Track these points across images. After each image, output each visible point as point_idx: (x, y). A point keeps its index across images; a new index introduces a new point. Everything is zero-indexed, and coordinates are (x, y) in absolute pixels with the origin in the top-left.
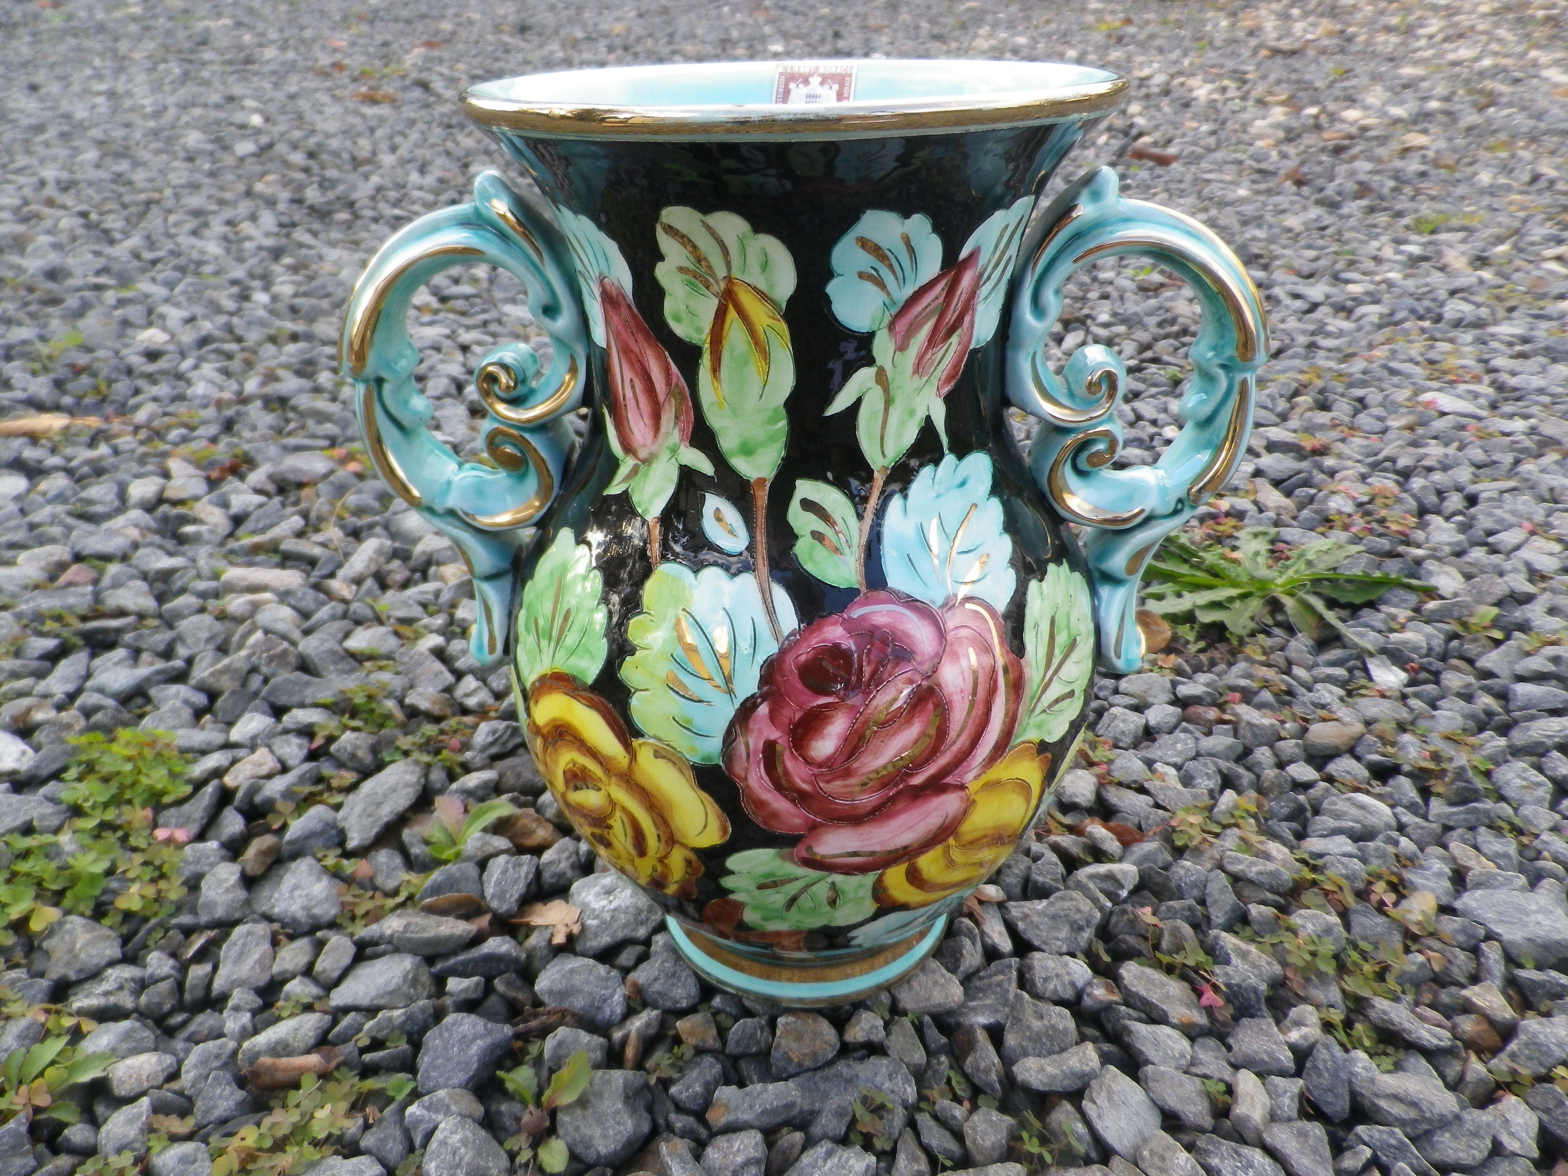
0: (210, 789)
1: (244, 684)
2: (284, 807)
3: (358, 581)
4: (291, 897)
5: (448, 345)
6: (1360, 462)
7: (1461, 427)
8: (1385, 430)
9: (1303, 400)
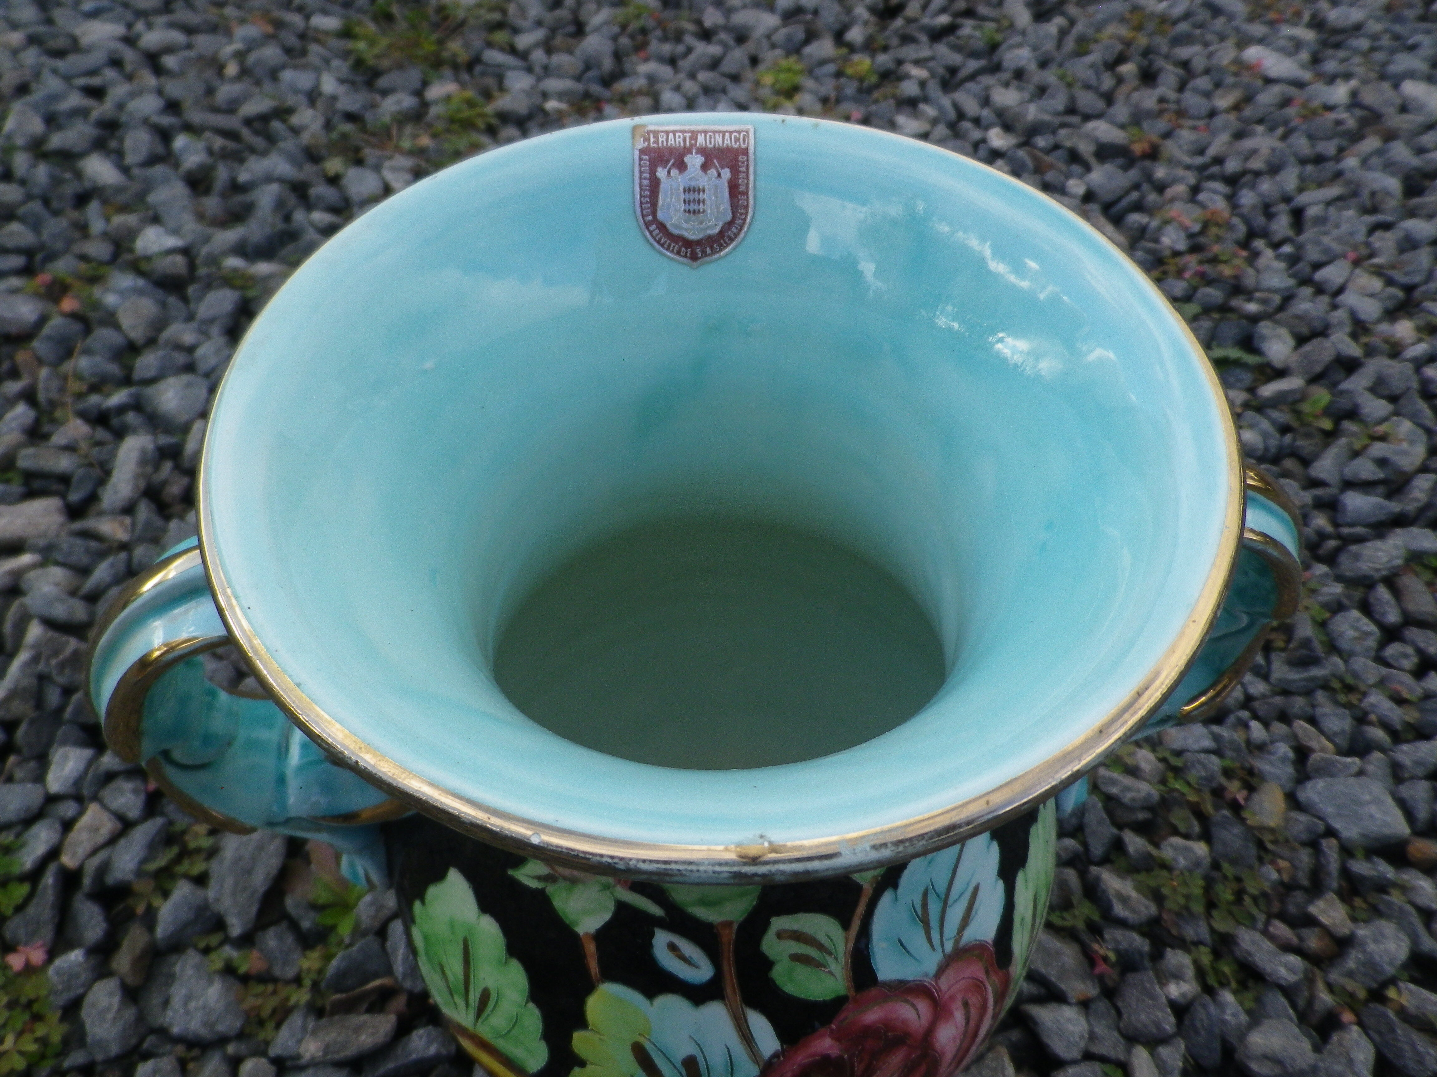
0: (49, 879)
1: (39, 703)
2: (144, 887)
3: (129, 509)
4: (187, 1012)
5: (129, 56)
6: (1188, 167)
7: (1286, 102)
8: (1213, 114)
9: (1127, 69)
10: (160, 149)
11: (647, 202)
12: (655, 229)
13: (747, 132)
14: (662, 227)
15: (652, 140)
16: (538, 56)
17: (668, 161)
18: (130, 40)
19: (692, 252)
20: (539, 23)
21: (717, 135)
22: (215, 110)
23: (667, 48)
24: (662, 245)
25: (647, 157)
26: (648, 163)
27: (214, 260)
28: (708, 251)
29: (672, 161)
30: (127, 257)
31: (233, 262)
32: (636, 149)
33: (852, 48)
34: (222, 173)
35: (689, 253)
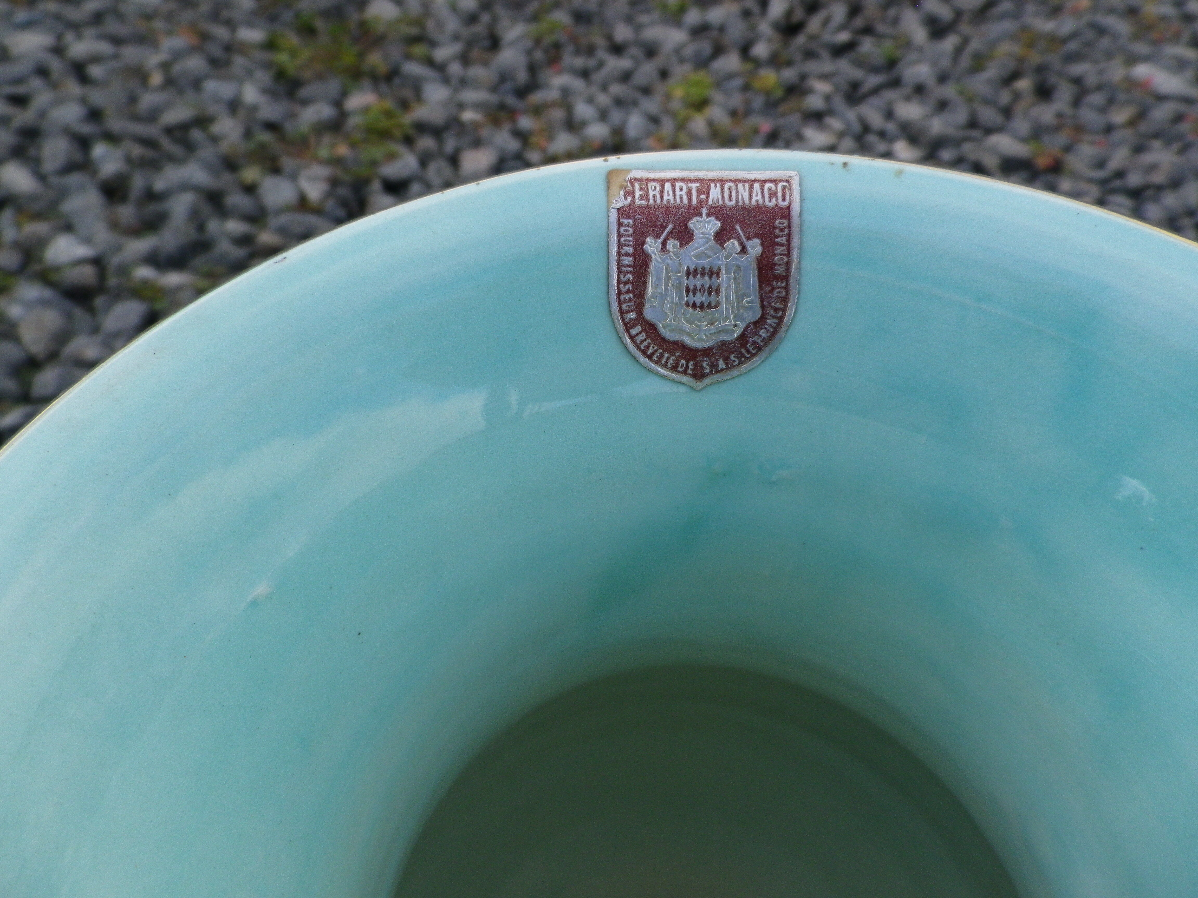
5: (56, 65)
6: (1091, 181)
7: (1179, 118)
8: (1109, 129)
9: (1024, 84)
10: (78, 157)
11: (628, 292)
12: (640, 333)
13: (787, 181)
14: (651, 328)
15: (638, 194)
16: (455, 69)
17: (663, 227)
18: (58, 50)
19: (695, 365)
20: (456, 37)
21: (740, 186)
22: (137, 118)
23: (579, 62)
24: (650, 357)
25: (631, 221)
26: (631, 231)
27: (124, 270)
28: (722, 364)
29: (670, 226)
30: (35, 267)
31: (144, 272)
32: (613, 208)
33: (757, 63)
34: (138, 182)
35: (691, 367)
